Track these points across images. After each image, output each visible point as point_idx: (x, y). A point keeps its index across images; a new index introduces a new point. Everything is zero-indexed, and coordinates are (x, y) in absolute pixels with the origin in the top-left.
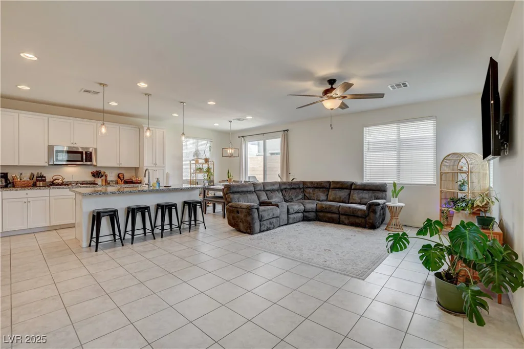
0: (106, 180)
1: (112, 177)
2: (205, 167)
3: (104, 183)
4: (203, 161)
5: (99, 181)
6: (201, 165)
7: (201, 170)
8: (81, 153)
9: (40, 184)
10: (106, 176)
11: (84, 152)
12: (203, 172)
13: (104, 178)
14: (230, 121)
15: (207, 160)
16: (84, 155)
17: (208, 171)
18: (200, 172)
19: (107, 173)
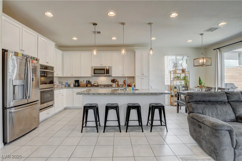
0: (118, 84)
1: (121, 82)
2: (183, 75)
3: (117, 86)
4: (181, 72)
5: (114, 85)
6: (179, 74)
7: (179, 78)
8: (104, 69)
9: (89, 85)
10: (118, 82)
11: (105, 69)
12: (181, 80)
13: (117, 83)
14: (202, 34)
15: (183, 71)
16: (105, 71)
17: (185, 78)
18: (178, 80)
19: (118, 80)
